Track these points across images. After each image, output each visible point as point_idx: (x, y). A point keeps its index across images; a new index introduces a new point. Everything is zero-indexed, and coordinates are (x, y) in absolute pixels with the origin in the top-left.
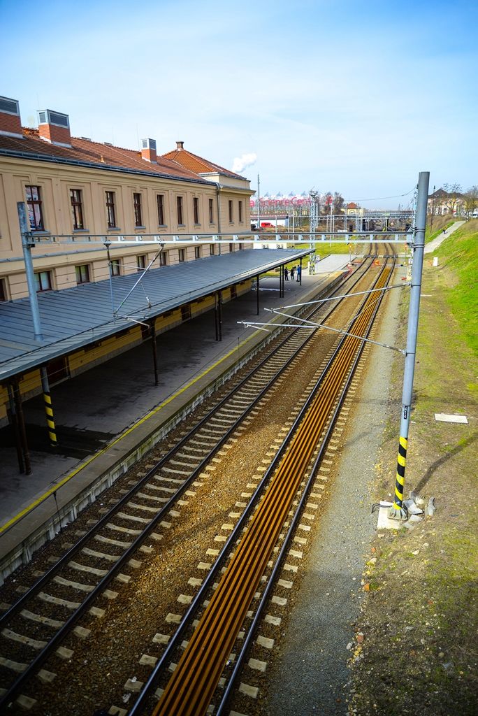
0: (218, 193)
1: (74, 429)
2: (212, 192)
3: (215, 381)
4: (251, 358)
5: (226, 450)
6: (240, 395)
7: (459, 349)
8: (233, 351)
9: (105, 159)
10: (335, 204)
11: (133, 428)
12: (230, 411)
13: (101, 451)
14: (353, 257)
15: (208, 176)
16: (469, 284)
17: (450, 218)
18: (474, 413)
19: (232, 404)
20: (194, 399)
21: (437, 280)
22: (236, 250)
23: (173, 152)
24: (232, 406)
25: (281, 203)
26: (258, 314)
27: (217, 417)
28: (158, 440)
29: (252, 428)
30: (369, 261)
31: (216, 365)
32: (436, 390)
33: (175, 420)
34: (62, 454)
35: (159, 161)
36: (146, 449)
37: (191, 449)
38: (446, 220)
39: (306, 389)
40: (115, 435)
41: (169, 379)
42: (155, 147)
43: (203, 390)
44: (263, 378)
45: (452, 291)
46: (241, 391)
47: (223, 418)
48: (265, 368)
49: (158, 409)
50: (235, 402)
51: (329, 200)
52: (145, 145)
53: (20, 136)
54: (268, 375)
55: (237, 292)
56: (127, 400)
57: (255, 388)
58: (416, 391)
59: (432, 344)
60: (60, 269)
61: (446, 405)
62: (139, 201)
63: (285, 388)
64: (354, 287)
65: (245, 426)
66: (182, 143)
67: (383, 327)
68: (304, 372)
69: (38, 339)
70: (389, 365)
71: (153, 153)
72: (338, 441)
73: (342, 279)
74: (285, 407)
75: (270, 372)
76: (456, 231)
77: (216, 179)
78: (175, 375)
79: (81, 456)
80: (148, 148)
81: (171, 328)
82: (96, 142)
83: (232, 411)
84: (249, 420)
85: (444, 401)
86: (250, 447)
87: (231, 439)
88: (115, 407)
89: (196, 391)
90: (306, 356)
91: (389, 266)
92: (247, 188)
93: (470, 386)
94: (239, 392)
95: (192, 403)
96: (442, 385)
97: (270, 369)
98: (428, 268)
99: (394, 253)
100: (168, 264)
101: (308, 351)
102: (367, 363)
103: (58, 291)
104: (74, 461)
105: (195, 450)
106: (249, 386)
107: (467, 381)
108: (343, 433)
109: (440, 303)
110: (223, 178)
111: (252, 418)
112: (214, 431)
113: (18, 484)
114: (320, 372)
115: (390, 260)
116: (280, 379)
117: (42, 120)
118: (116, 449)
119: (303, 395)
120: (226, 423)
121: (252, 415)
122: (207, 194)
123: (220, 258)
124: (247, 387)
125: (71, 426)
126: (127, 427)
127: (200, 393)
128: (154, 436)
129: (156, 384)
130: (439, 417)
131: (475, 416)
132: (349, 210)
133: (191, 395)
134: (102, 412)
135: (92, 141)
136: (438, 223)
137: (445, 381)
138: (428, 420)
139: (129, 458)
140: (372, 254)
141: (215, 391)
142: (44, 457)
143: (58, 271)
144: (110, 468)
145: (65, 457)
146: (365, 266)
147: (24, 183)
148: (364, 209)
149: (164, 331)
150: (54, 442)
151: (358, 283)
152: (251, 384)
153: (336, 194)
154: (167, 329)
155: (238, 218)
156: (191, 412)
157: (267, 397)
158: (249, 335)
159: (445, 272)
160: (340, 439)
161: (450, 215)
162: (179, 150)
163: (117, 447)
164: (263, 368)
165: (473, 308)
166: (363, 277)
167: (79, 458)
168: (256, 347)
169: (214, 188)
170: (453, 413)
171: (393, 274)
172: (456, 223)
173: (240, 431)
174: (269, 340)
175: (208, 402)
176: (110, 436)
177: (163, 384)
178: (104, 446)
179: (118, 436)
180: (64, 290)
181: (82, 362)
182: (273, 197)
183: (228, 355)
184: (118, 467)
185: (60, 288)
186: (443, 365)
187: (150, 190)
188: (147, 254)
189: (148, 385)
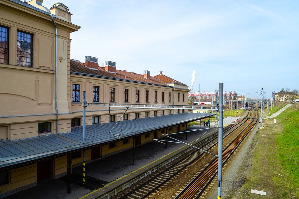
0: (173, 90)
1: (94, 178)
2: (171, 90)
3: (158, 165)
4: (178, 157)
5: (152, 195)
6: (167, 172)
7: (274, 161)
8: (170, 154)
9: (127, 77)
10: (233, 96)
11: (117, 181)
12: (161, 179)
13: (101, 189)
14: (237, 118)
15: (170, 84)
16: (287, 132)
17: (286, 103)
18: (271, 191)
19: (163, 176)
20: (146, 172)
21: (274, 130)
22: (181, 113)
23: (158, 75)
24: (163, 177)
25: (210, 95)
26: (186, 139)
27: (154, 181)
28: (126, 187)
29: (167, 187)
30: (245, 120)
31: (160, 158)
32: (256, 178)
33: (136, 180)
34: (85, 187)
35: (150, 78)
36: (120, 190)
37: (138, 193)
38: (284, 103)
39: (197, 173)
40: (108, 183)
41: (139, 163)
42: (149, 73)
43: (151, 169)
44: (180, 166)
45: (280, 134)
46: (169, 171)
47: (157, 181)
48: (183, 162)
49: (130, 174)
50: (164, 175)
51: (231, 94)
52: (145, 73)
53: (97, 70)
54: (183, 165)
55: (181, 130)
56: (119, 169)
57: (175, 170)
58: (246, 178)
59: (261, 157)
60: (103, 116)
61: (258, 186)
62: (138, 92)
63: (188, 172)
64: (235, 131)
65: (165, 186)
66: (162, 72)
67: (242, 149)
68: (199, 165)
69: (84, 140)
70: (239, 166)
71: (148, 76)
72: (203, 197)
73: (230, 127)
74: (185, 180)
75: (184, 164)
76: (288, 108)
77: (173, 85)
78: (142, 161)
79: (92, 189)
80: (146, 74)
81: (148, 142)
82: (128, 72)
83: (162, 179)
84: (167, 184)
85: (258, 184)
86: (163, 195)
87: (156, 191)
88: (113, 171)
89: (148, 168)
90: (202, 159)
91: (254, 122)
92: (187, 89)
93: (274, 178)
94: (167, 171)
95: (145, 173)
96: (260, 176)
97: (185, 163)
98: (272, 124)
99: (258, 117)
100: (149, 116)
101: (204, 157)
102: (229, 164)
103: (101, 124)
104: (89, 191)
105: (140, 193)
106: (173, 169)
107: (273, 176)
108: (207, 194)
109: (272, 139)
110: (176, 85)
111: (169, 183)
112: (151, 187)
113: (65, 197)
114: (206, 166)
115: (255, 120)
116: (187, 167)
117: (106, 64)
118: (106, 188)
119: (195, 175)
120: (157, 183)
121: (169, 182)
122: (168, 91)
123: (173, 115)
124: (172, 170)
125: (93, 177)
126: (114, 180)
127: (149, 170)
128: (124, 185)
129: (133, 164)
130: (253, 191)
131: (271, 192)
132: (240, 99)
133: (145, 170)
134: (107, 173)
135: (127, 71)
136: (281, 105)
137: (262, 175)
138: (247, 192)
139: (111, 193)
140: (248, 117)
141: (157, 170)
142: (78, 188)
143: (102, 117)
144: (101, 195)
145: (86, 189)
146: (243, 122)
147: (93, 85)
148: (247, 98)
149: (145, 143)
150: (84, 182)
151: (237, 129)
152: (174, 168)
153: (234, 92)
154: (147, 143)
155: (182, 100)
156: (144, 177)
157: (179, 175)
158: (179, 148)
159: (279, 126)
160: (205, 197)
161: (286, 102)
162: (161, 74)
163: (107, 187)
164: (182, 162)
165: (287, 142)
166: (240, 127)
167: (91, 190)
168: (180, 153)
169: (172, 88)
170: (260, 190)
171: (255, 126)
172: (288, 105)
173: (162, 188)
174: (188, 151)
175: (153, 174)
176: (106, 183)
177: (136, 165)
178: (102, 186)
179: (109, 183)
180: (103, 124)
181: (107, 152)
182: (207, 93)
183: (167, 155)
184: (105, 196)
185: (102, 123)
186: (264, 168)
187: (143, 89)
188: (140, 112)
189: (130, 164)
